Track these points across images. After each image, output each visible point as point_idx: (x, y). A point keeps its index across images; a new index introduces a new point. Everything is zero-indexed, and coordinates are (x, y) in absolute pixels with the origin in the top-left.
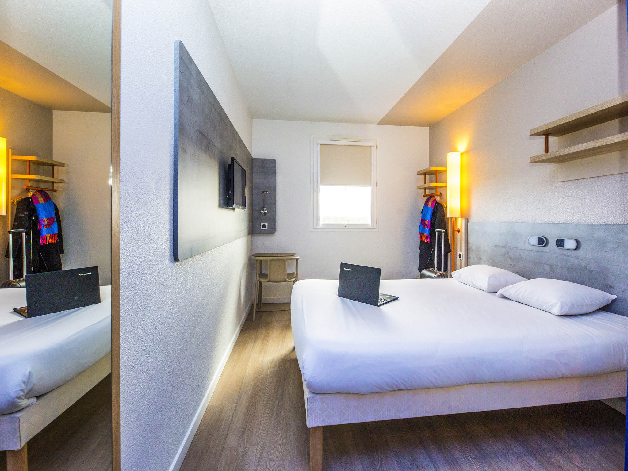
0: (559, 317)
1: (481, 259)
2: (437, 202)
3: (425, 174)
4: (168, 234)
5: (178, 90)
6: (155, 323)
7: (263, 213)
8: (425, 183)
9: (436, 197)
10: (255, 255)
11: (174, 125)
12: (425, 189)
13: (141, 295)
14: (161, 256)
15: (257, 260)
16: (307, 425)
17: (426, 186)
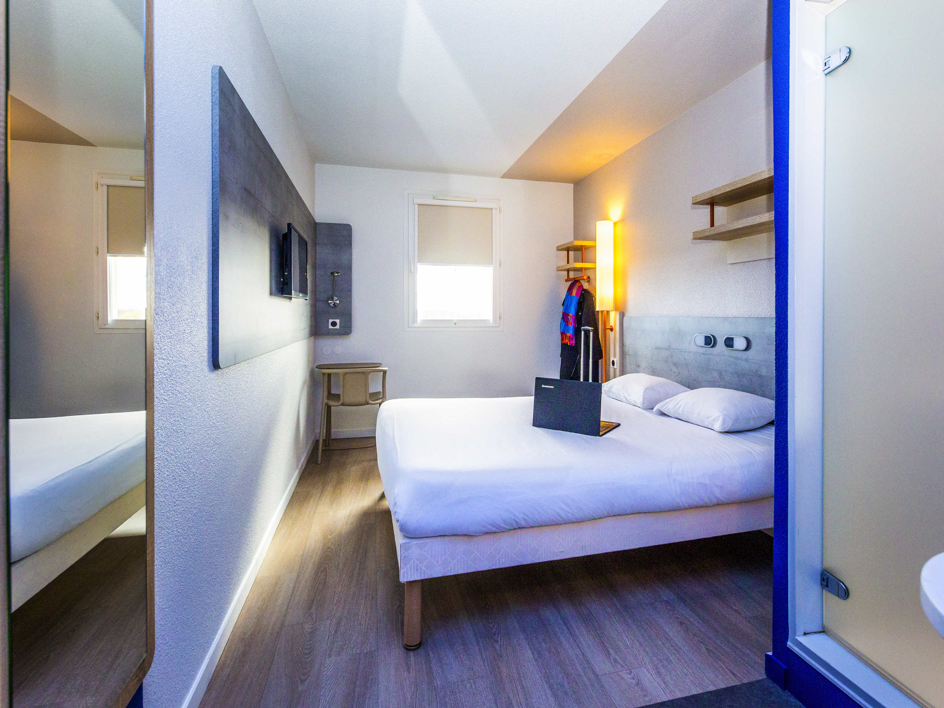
0: (721, 434)
1: (639, 366)
2: (584, 290)
3: (568, 250)
4: (205, 331)
5: (218, 134)
6: (190, 450)
7: (332, 305)
8: (568, 263)
9: (582, 282)
10: (320, 367)
11: (212, 182)
12: (568, 271)
13: (175, 410)
14: (198, 360)
15: (324, 374)
16: (400, 580)
17: (569, 266)
